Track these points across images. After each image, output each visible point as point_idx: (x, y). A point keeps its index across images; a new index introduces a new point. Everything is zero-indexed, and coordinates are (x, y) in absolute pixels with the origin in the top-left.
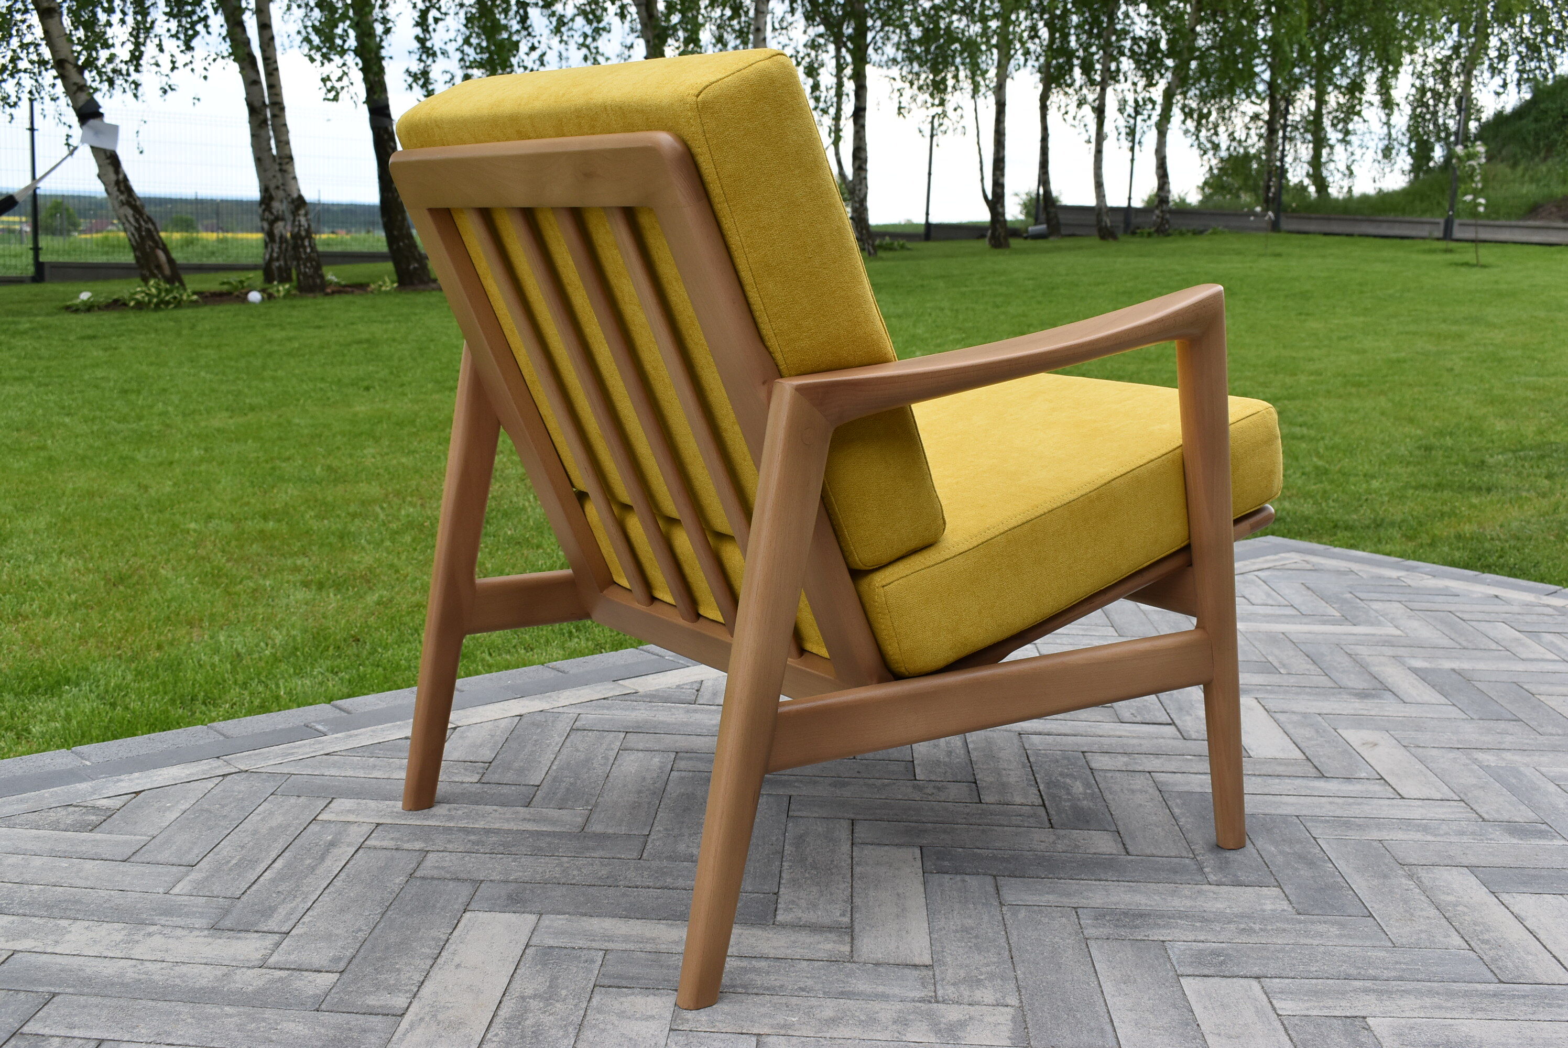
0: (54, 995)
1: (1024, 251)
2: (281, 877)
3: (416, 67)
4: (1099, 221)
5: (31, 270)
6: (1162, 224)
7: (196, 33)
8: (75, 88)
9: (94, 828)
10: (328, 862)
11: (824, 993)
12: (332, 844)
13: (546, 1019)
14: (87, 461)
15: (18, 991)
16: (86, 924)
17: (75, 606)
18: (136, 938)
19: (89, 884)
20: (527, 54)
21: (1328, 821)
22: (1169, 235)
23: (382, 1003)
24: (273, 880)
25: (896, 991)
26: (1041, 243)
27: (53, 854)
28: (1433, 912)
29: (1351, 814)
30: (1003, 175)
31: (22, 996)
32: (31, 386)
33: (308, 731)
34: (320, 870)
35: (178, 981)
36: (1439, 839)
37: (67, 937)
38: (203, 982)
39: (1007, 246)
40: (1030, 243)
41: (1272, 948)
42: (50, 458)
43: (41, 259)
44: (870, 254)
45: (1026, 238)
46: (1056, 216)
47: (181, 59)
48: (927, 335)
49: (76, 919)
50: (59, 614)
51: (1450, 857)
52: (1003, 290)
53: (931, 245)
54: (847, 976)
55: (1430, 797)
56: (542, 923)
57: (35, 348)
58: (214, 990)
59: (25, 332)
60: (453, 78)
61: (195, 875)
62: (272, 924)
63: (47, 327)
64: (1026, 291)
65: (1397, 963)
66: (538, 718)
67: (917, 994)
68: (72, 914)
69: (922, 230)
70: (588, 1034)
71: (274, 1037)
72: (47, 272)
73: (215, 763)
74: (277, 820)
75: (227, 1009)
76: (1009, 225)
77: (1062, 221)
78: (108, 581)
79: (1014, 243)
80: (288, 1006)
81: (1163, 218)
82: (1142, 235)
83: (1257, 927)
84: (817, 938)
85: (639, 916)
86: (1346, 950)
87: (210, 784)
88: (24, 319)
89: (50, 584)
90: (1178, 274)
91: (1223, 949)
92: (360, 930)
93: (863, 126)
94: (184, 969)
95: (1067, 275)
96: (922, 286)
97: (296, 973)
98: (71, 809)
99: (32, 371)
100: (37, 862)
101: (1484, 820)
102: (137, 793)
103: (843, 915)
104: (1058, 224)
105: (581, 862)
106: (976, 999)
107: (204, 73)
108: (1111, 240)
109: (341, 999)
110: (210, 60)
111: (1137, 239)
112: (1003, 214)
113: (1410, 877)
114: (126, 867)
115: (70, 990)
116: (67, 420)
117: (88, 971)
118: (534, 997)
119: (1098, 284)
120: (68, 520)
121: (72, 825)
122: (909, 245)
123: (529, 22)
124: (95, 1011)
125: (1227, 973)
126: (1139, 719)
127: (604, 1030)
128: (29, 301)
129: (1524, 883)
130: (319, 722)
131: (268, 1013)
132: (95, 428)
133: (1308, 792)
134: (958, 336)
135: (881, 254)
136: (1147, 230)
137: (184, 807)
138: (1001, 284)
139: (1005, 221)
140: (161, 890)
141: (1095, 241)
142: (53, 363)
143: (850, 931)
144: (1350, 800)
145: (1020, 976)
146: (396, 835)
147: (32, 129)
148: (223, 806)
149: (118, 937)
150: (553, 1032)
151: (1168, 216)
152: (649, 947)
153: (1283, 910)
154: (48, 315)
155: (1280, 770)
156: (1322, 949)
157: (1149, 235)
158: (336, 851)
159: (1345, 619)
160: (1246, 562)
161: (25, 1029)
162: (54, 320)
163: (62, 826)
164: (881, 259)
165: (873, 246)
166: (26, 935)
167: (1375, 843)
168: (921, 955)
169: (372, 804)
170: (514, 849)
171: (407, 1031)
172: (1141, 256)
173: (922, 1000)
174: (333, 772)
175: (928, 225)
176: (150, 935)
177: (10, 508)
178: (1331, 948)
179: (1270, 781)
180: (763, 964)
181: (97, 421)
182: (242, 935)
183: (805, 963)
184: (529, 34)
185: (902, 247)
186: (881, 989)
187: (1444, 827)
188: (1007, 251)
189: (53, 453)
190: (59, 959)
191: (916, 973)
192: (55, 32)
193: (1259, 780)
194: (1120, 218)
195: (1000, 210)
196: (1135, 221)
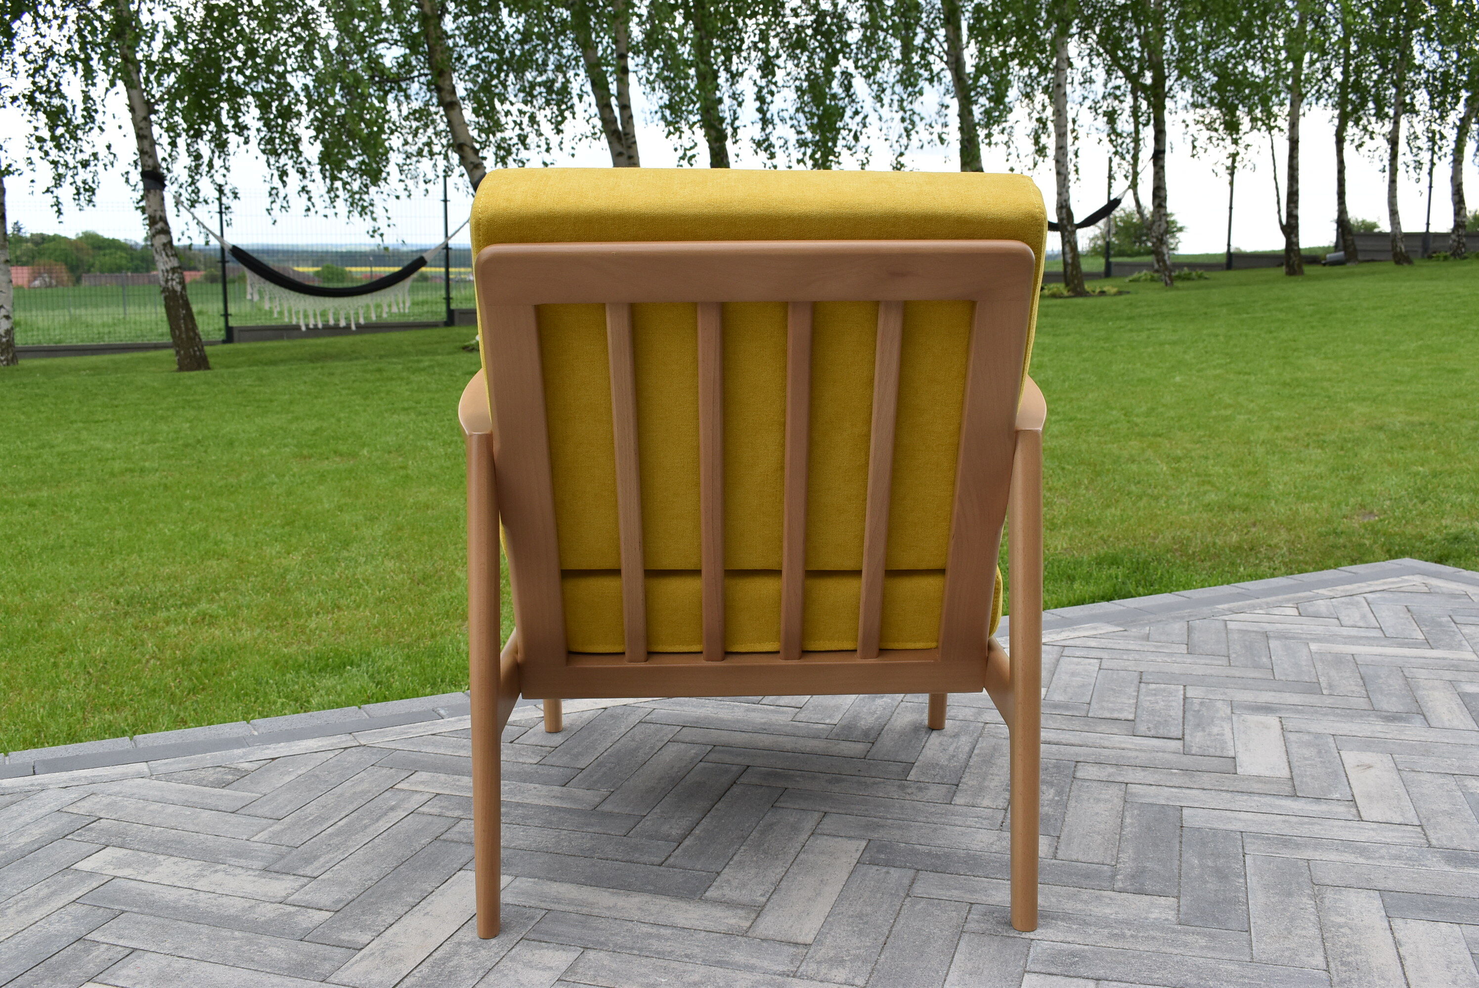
0: (123, 912)
1: (1317, 278)
2: (338, 833)
3: (759, 136)
4: (1394, 247)
5: (443, 316)
6: (1458, 247)
7: (564, 118)
8: (471, 166)
9: (226, 784)
10: (381, 823)
11: (704, 960)
12: (392, 809)
13: (467, 962)
14: (434, 480)
15: (100, 907)
16: (176, 859)
17: (380, 601)
18: (205, 873)
19: (197, 829)
20: (852, 118)
21: (1269, 839)
22: (1465, 258)
23: (351, 938)
24: (330, 835)
25: (765, 964)
26: (1338, 269)
27: (186, 804)
28: (1314, 931)
29: (1296, 832)
30: (1297, 207)
31: (101, 910)
32: (413, 416)
33: (434, 715)
34: (372, 828)
35: (214, 909)
36: (1370, 862)
37: (158, 869)
38: (232, 911)
39: (1301, 273)
40: (1327, 269)
41: (1130, 954)
42: (407, 476)
43: (453, 306)
44: (1166, 284)
45: (1324, 265)
46: (1353, 244)
47: (554, 140)
48: (1194, 361)
49: (172, 856)
50: (366, 606)
51: (1369, 880)
52: (1282, 316)
53: (1230, 273)
54: (732, 948)
55: (1390, 820)
56: (513, 884)
57: (427, 383)
58: (236, 918)
59: (424, 369)
60: (786, 142)
61: (277, 827)
62: (308, 871)
63: (441, 365)
64: (1303, 317)
65: (1242, 976)
66: (619, 711)
67: (781, 968)
68: (170, 851)
69: (1224, 260)
70: (491, 977)
71: (256, 958)
72: (457, 318)
73: (344, 737)
74: (365, 786)
75: (236, 933)
76: (1302, 253)
77: (1358, 248)
78: (413, 581)
79: (1308, 269)
80: (282, 935)
81: (1459, 242)
82: (1438, 258)
83: (1128, 933)
84: (729, 913)
85: (593, 883)
86: (1201, 960)
87: (331, 755)
88: (426, 358)
89: (368, 582)
90: (1459, 297)
91: (1083, 951)
92: (371, 879)
93: (1163, 167)
94: (225, 900)
95: (1349, 300)
96: (1206, 314)
97: (303, 910)
98: (218, 769)
99: (418, 402)
100: (171, 809)
101: (1430, 846)
102: (273, 759)
103: (762, 895)
104: (1355, 250)
105: (578, 835)
106: (829, 977)
107: (572, 151)
108: (1405, 265)
109: (323, 933)
110: (577, 139)
111: (1431, 263)
112: (1297, 244)
113: (1314, 897)
114: (233, 818)
115: (136, 910)
116: (429, 444)
117: (157, 896)
118: (467, 944)
119: (1375, 309)
120: (400, 529)
121: (212, 782)
122: (1206, 274)
123: (852, 91)
124: (143, 927)
125: (1072, 974)
126: (1152, 733)
127: (505, 975)
128: (437, 343)
129: (1427, 910)
130: (442, 708)
131: (264, 940)
132: (450, 450)
133: (1269, 810)
134: (1223, 361)
135: (1179, 284)
136: (1443, 254)
137: (300, 772)
138: (1281, 310)
139: (1299, 249)
140: (245, 837)
141: (1390, 266)
142: (437, 396)
143: (759, 910)
144: (1306, 820)
145: (880, 961)
146: (446, 804)
147: (445, 201)
148: (330, 773)
149: (193, 871)
150: (465, 973)
151: (1464, 240)
152: (585, 910)
153: (1167, 920)
154: (449, 353)
155: (1256, 787)
156: (1179, 958)
157: (1446, 258)
158: (391, 814)
159: (1429, 644)
160: (1363, 584)
161: (89, 937)
162: (449, 359)
163: (204, 782)
164: (1177, 289)
165: (1170, 276)
166: (129, 865)
167: (1300, 863)
168: (807, 935)
169: (442, 777)
170: (528, 822)
171: (356, 962)
172: (1432, 279)
173: (782, 974)
174: (429, 749)
175: (1229, 255)
176: (216, 871)
177: (361, 517)
178: (1187, 958)
179: (1238, 797)
180: (668, 932)
181: (453, 446)
182: (284, 876)
183: (703, 934)
184: (853, 101)
185: (1200, 277)
186: (753, 961)
187: (1383, 851)
188: (1300, 278)
189: (409, 472)
190: (142, 886)
191: (792, 950)
192: (455, 121)
193: (1229, 795)
194: (1419, 243)
195: (1294, 240)
196: (1433, 245)
